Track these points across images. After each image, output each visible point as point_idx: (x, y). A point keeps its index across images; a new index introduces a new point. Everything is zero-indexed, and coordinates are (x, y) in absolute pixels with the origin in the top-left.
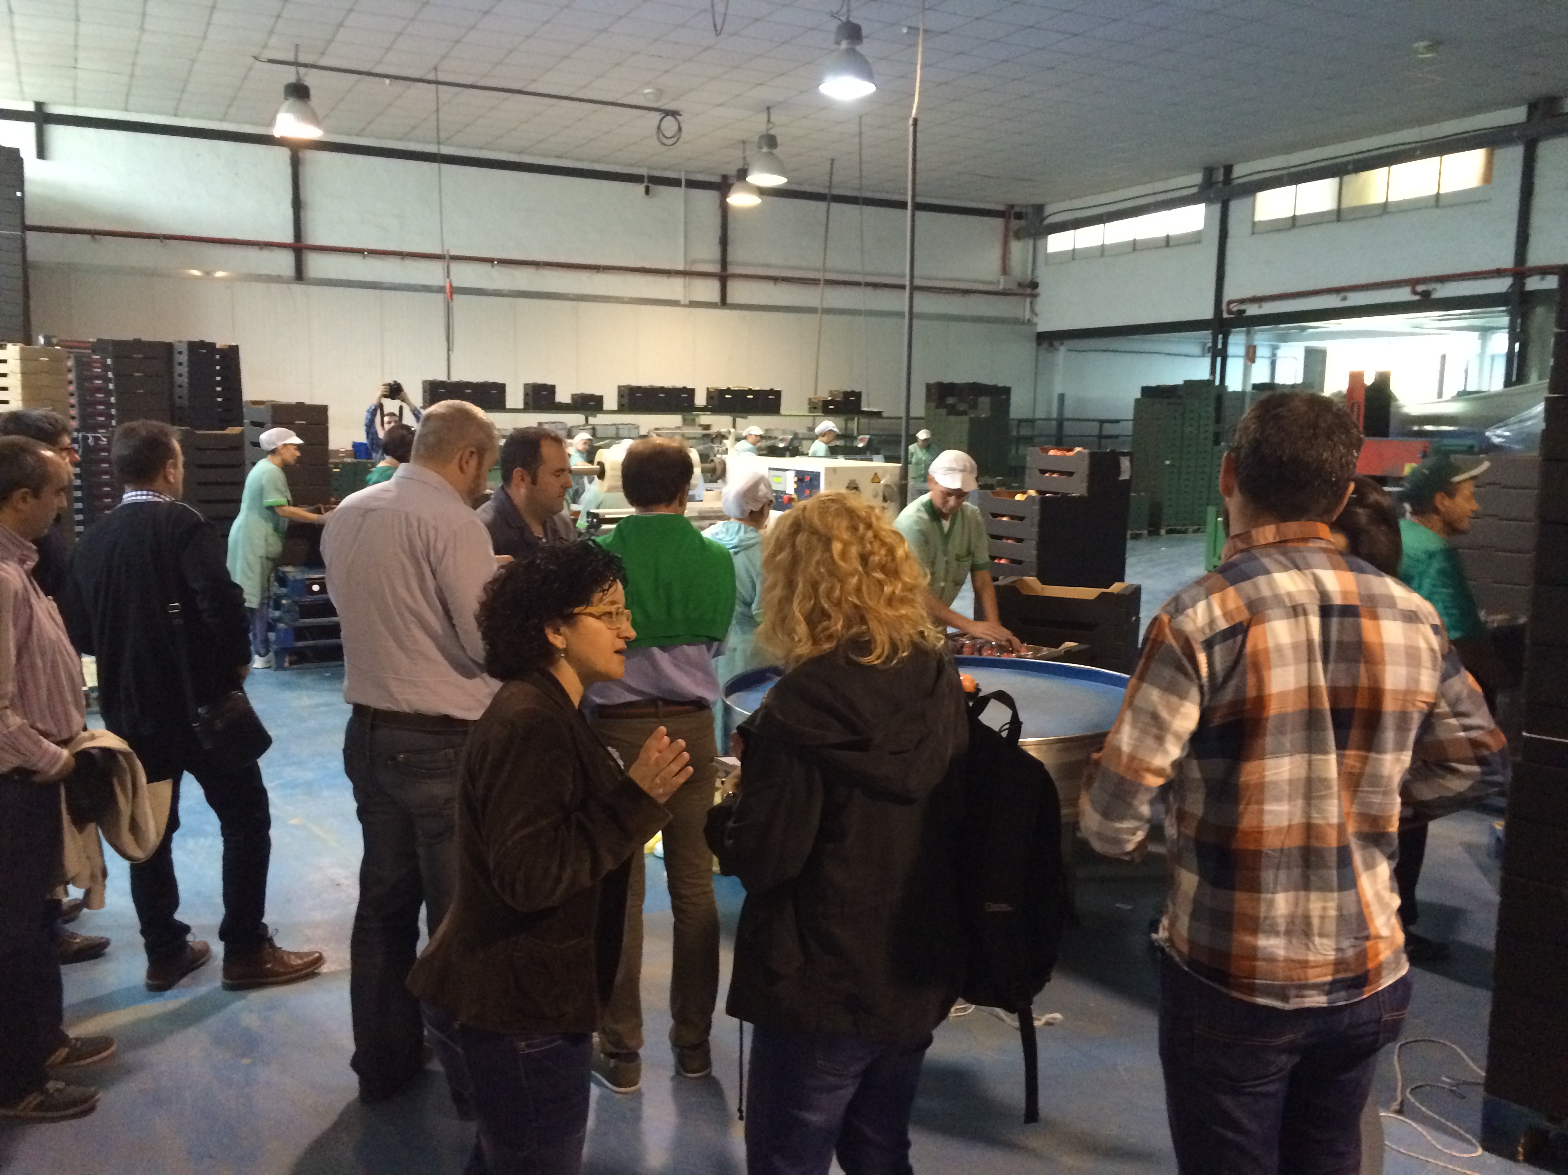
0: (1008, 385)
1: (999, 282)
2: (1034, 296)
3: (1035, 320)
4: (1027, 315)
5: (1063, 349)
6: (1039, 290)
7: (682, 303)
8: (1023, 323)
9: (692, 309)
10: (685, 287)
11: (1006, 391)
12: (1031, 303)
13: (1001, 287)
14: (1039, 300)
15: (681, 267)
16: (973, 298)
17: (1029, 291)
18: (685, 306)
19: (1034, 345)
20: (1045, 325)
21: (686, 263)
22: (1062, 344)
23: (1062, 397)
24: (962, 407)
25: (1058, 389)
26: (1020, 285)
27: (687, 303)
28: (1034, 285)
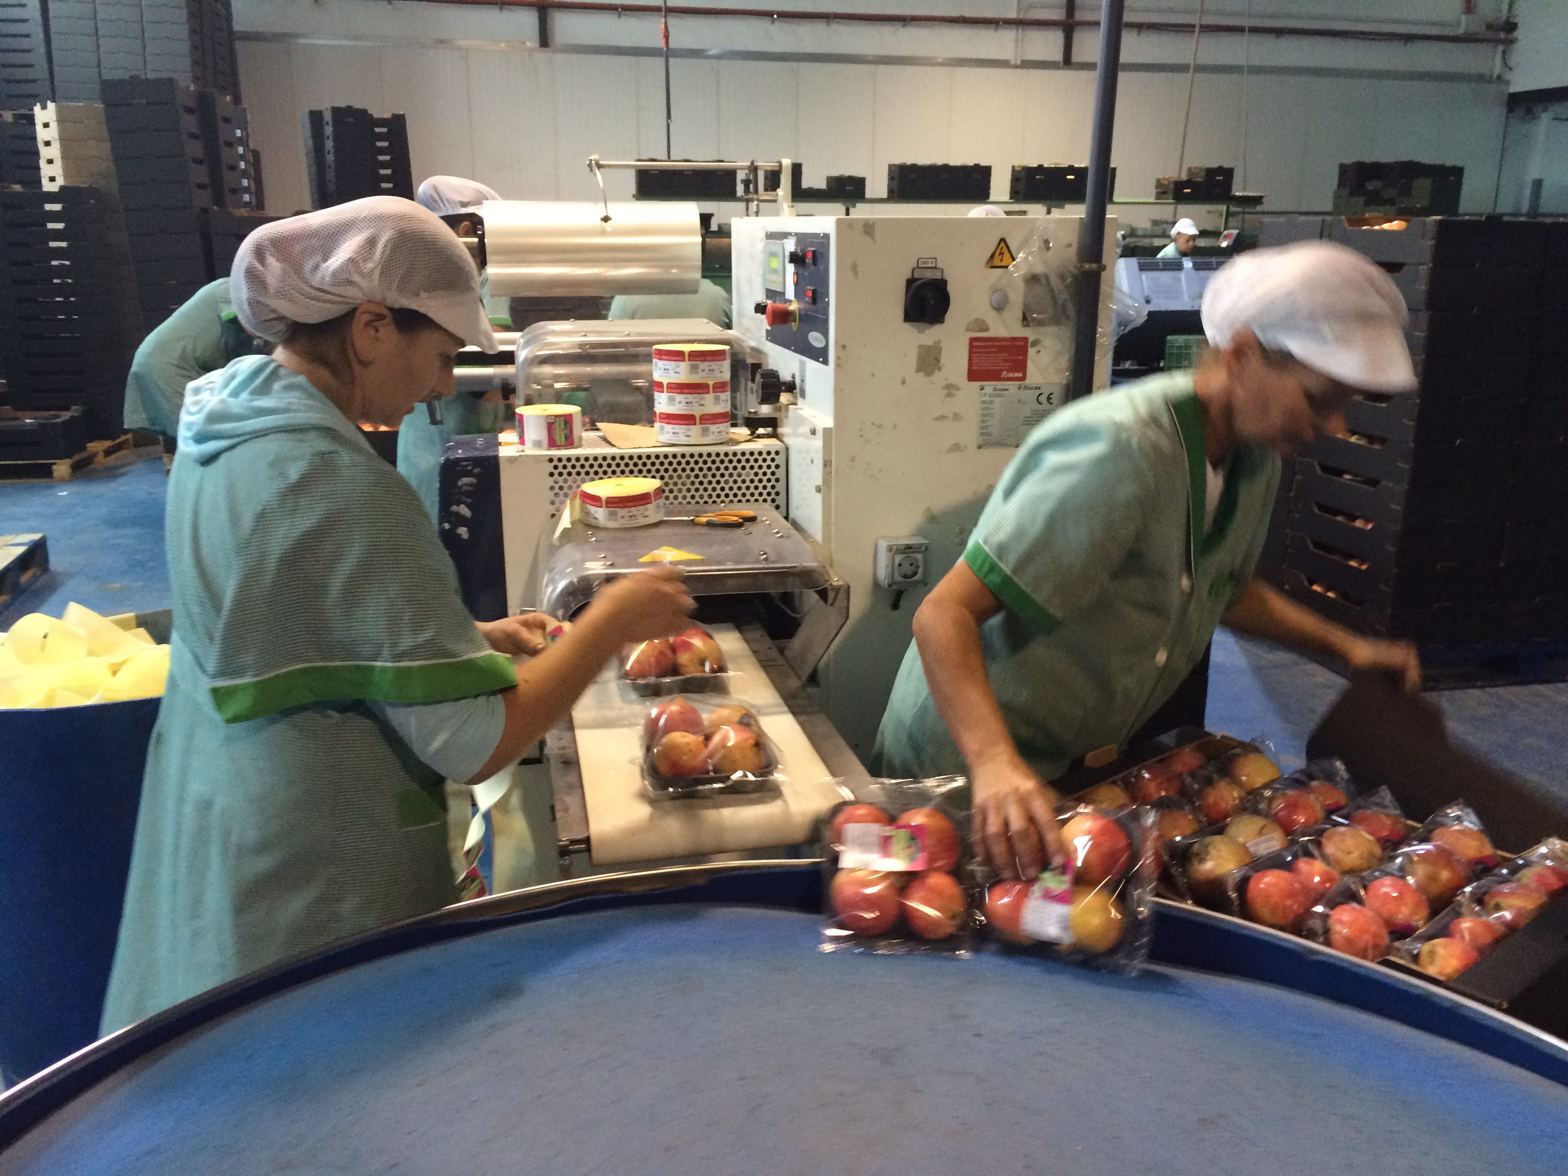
0: (1459, 164)
1: (1459, 24)
2: (1510, 42)
3: (1508, 76)
4: (1497, 69)
5: (1545, 118)
6: (1517, 34)
7: (1012, 63)
8: (1490, 80)
9: (1024, 72)
10: (1017, 40)
11: (1457, 172)
12: (1504, 52)
13: (1461, 31)
14: (1517, 46)
15: (1012, 15)
16: (1419, 45)
17: (1502, 35)
18: (1016, 67)
19: (1504, 111)
20: (1520, 84)
21: (1019, 9)
22: (1545, 110)
23: (1538, 184)
24: (1389, 193)
25: (1534, 172)
26: (1489, 27)
27: (1019, 63)
28: (1511, 27)
